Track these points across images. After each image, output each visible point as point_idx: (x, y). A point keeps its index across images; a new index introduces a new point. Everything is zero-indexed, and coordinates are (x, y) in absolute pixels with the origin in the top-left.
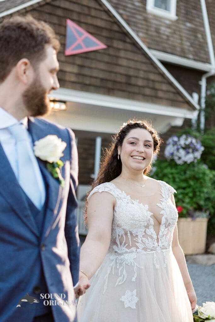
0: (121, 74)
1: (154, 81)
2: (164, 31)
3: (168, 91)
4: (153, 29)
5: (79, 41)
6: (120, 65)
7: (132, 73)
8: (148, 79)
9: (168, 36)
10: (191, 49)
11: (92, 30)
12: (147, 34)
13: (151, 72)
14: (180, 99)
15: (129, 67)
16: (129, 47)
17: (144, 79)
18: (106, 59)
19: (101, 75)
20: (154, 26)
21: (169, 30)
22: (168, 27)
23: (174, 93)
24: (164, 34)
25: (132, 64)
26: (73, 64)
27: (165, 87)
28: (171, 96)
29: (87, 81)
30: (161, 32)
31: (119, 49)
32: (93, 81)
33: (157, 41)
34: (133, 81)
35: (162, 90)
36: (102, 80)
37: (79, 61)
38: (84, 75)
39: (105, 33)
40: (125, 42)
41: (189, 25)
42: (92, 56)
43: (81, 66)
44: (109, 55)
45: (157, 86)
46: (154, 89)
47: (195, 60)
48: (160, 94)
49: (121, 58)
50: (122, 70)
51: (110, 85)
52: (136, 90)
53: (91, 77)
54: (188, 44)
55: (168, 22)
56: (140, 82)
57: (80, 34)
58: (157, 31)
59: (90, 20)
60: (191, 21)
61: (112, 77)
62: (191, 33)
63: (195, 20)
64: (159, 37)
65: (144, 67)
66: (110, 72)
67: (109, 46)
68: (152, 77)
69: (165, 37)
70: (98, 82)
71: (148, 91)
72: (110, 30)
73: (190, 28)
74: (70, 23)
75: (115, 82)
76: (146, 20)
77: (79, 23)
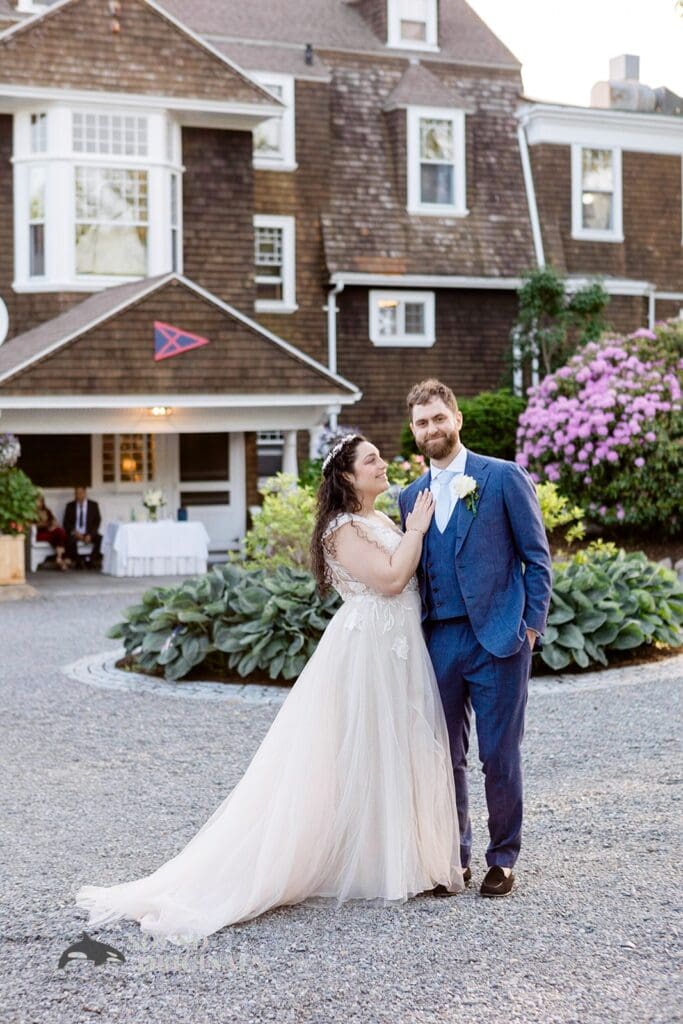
0: (233, 368)
1: (282, 368)
2: (441, 240)
3: (306, 377)
4: (420, 241)
5: (172, 341)
6: (231, 359)
7: (248, 364)
8: (273, 368)
9: (449, 247)
10: (497, 259)
11: (188, 326)
12: (407, 251)
13: (277, 358)
14: (326, 383)
15: (244, 359)
16: (242, 335)
17: (266, 368)
18: (210, 354)
19: (205, 374)
20: (421, 234)
21: (451, 236)
22: (450, 230)
23: (315, 378)
24: (441, 245)
25: (248, 354)
26: (167, 368)
27: (300, 373)
28: (311, 382)
29: (187, 383)
30: (437, 242)
31: (228, 341)
32: (194, 382)
33: (426, 259)
34: (252, 373)
35: (297, 378)
36: (206, 379)
37: (173, 363)
38: (180, 378)
39: (206, 326)
40: (235, 330)
41: (494, 218)
42: (189, 354)
43: (177, 369)
44: (214, 349)
45: (288, 373)
46: (282, 377)
47: (503, 276)
48: (294, 382)
49: (231, 349)
50: (234, 364)
51: (217, 383)
52: (256, 382)
53: (191, 378)
54: (491, 251)
55: (449, 223)
56: (261, 373)
57: (172, 334)
58: (428, 242)
59: (183, 316)
60: (498, 212)
61: (221, 373)
62: (499, 232)
63: (510, 208)
64: (432, 251)
65: (265, 355)
66: (218, 368)
67: (212, 340)
68: (279, 363)
69: (443, 249)
70: (201, 382)
71: (273, 382)
72: (212, 322)
73: (498, 223)
74: (158, 325)
75: (224, 378)
76: (406, 228)
77: (170, 322)
